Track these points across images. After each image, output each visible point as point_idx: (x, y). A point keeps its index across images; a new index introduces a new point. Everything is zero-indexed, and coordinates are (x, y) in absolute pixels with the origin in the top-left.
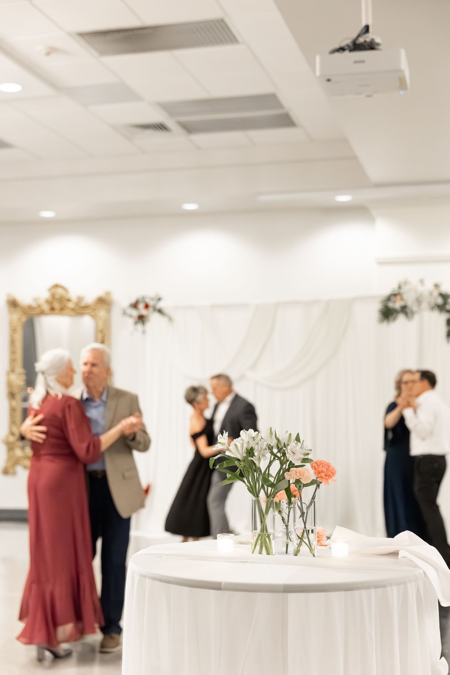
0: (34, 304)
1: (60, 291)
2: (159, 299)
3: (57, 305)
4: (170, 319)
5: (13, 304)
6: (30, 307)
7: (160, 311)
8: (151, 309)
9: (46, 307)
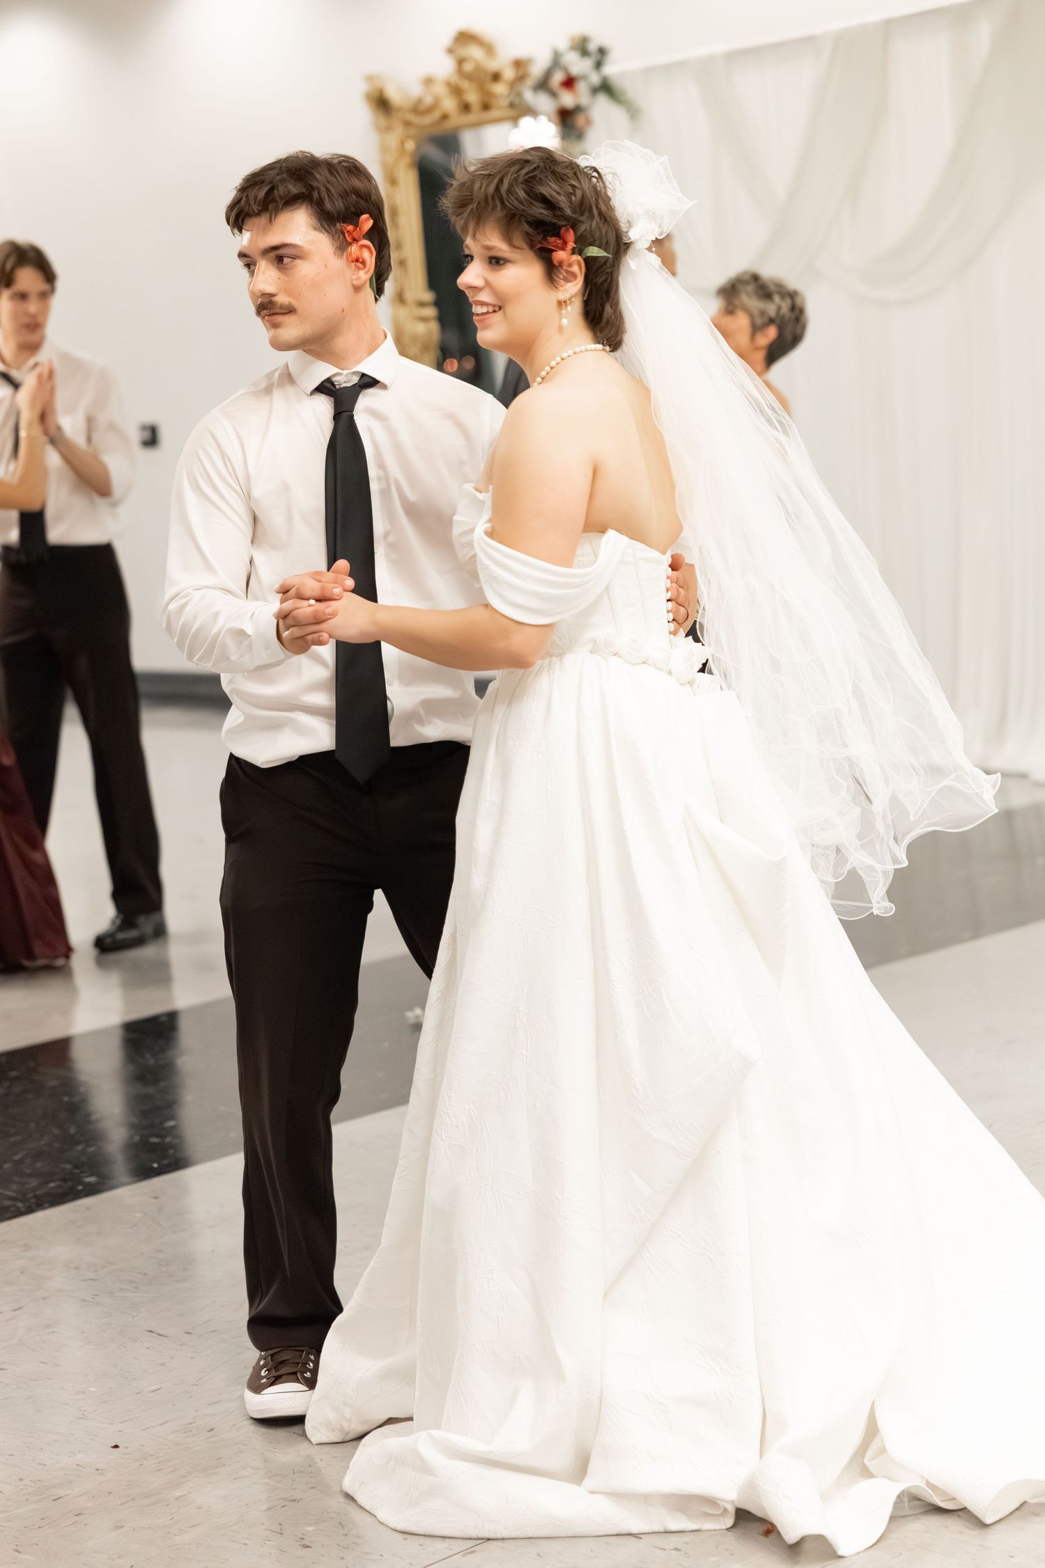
0: (428, 100)
1: (475, 53)
2: (602, 52)
3: (473, 97)
4: (633, 112)
5: (381, 103)
6: (418, 108)
7: (606, 88)
8: (582, 87)
9: (449, 105)
